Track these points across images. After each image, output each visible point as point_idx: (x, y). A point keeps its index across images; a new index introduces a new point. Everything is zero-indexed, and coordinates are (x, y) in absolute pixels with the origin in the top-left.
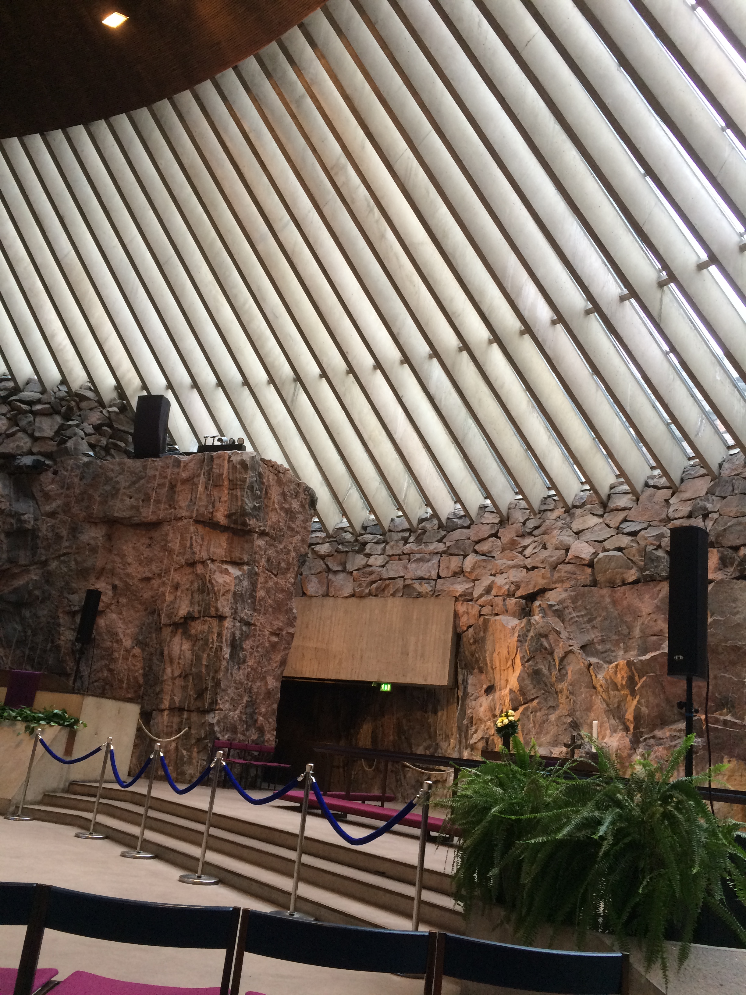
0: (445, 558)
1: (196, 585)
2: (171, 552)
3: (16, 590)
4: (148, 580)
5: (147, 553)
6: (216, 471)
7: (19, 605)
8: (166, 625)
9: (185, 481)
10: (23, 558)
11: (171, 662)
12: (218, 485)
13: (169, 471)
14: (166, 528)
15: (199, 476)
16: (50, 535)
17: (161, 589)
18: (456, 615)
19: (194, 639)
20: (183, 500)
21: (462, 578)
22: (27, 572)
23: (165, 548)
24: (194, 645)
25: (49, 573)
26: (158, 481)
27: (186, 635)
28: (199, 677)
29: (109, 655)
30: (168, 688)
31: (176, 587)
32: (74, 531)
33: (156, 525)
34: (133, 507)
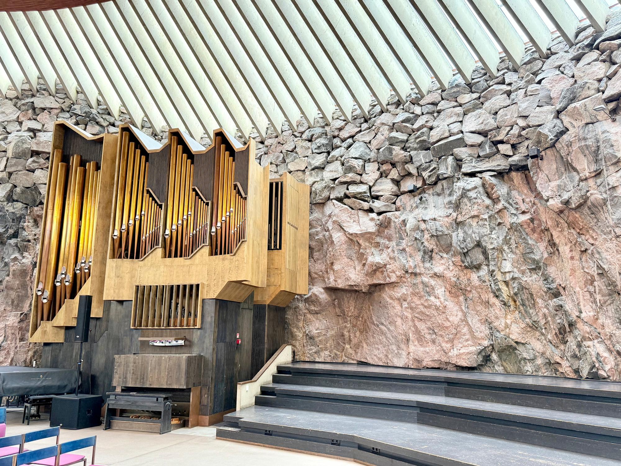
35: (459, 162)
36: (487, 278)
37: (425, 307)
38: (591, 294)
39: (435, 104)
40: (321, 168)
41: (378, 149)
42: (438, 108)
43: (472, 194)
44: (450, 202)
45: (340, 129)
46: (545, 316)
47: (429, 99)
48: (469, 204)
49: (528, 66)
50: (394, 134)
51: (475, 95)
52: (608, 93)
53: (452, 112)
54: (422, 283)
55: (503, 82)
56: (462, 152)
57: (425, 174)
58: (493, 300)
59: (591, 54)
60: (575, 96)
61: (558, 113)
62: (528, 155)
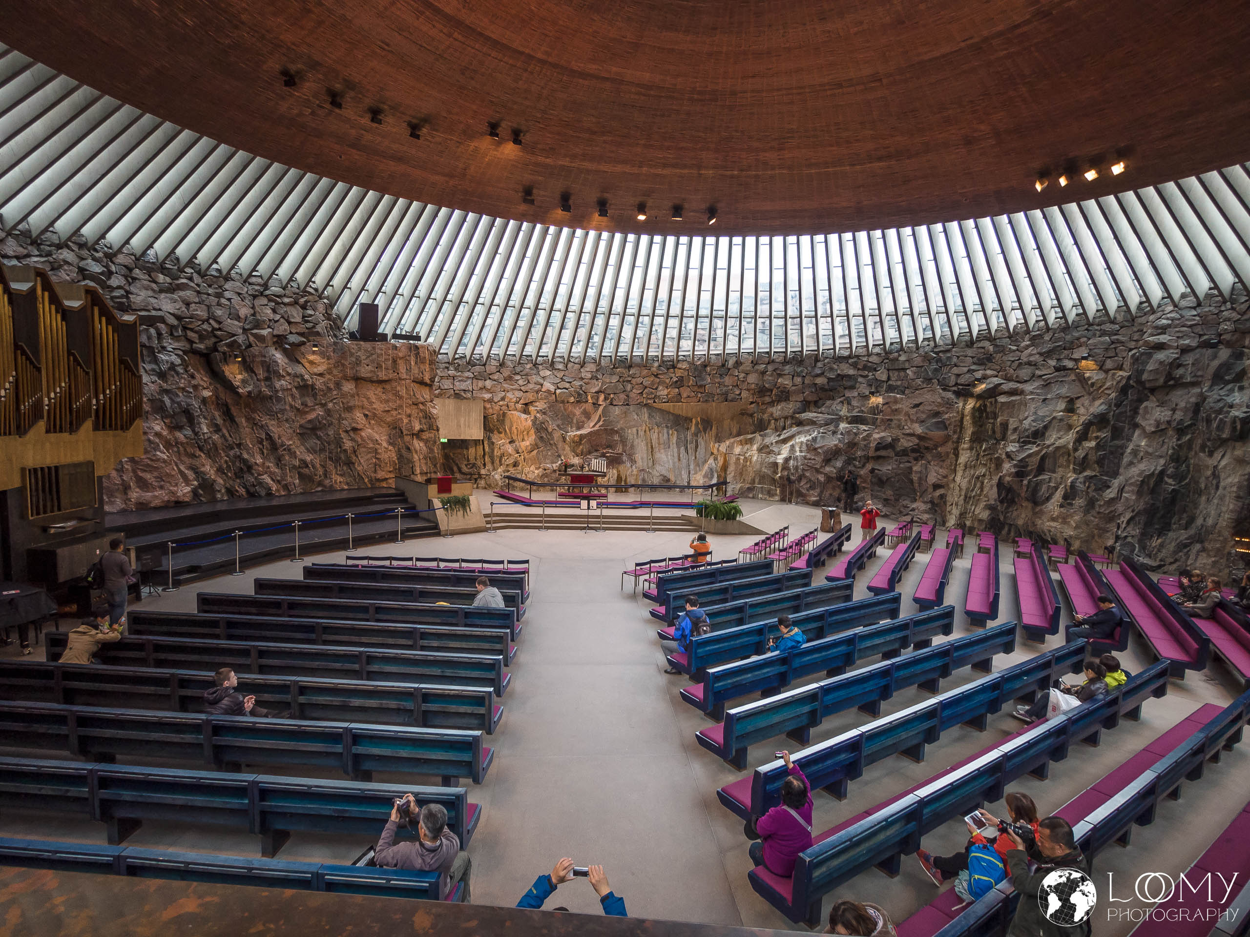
0: (475, 381)
1: (421, 415)
2: (401, 398)
3: (310, 421)
4: (388, 411)
5: (384, 397)
6: (422, 355)
7: (315, 429)
8: (407, 435)
9: (401, 358)
10: (310, 401)
11: (416, 452)
12: (423, 362)
13: (390, 352)
14: (394, 384)
15: (409, 356)
16: (324, 388)
17: (399, 416)
18: (485, 408)
19: (426, 442)
20: (402, 369)
21: (484, 391)
22: (314, 410)
23: (397, 395)
24: (426, 444)
25: (329, 410)
26: (382, 357)
27: (421, 439)
28: (433, 458)
29: (375, 451)
30: (417, 464)
31: (409, 416)
32: (338, 385)
33: (387, 382)
34: (371, 371)
36: (193, 437)
37: (152, 460)
38: (260, 449)
42: (134, 275)
43: (180, 370)
44: (153, 370)
46: (226, 462)
48: (176, 378)
49: (215, 280)
51: (168, 280)
52: (275, 332)
53: (149, 286)
54: (149, 440)
55: (191, 279)
56: (162, 326)
58: (198, 453)
59: (262, 298)
60: (258, 325)
61: (245, 330)
62: (215, 349)
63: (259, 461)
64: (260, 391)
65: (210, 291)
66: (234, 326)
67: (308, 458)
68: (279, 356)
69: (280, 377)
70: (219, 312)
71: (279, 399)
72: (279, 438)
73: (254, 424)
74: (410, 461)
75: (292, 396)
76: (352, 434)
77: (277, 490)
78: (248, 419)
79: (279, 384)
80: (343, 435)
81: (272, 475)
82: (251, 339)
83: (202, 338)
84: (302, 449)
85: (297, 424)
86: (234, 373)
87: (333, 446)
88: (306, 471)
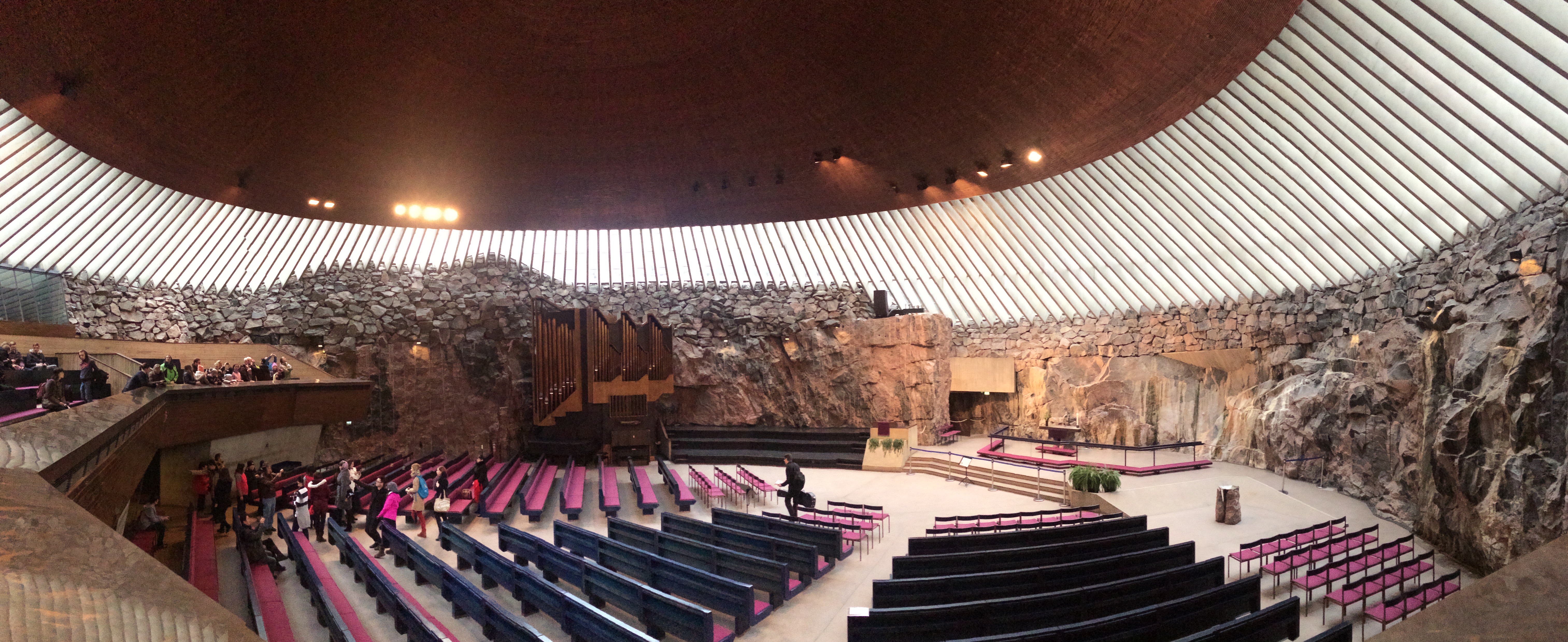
0: (1008, 340)
1: (917, 371)
2: (903, 358)
3: (838, 377)
4: (894, 369)
5: (891, 358)
7: (842, 383)
8: (907, 388)
9: (902, 328)
10: (839, 363)
11: (913, 401)
13: (894, 324)
14: (899, 347)
16: (848, 353)
17: (902, 373)
18: (1015, 364)
19: (921, 392)
20: (903, 335)
21: (1016, 350)
22: (842, 369)
23: (900, 356)
25: (852, 369)
26: (890, 328)
27: (916, 390)
28: (926, 407)
29: (884, 400)
30: (914, 411)
32: (858, 352)
33: (893, 346)
34: (882, 339)
35: (748, 330)
38: (804, 396)
39: (736, 296)
40: (667, 317)
41: (702, 312)
42: (738, 298)
45: (678, 295)
46: (785, 403)
47: (732, 291)
48: (753, 351)
49: (784, 293)
50: (713, 307)
51: (757, 298)
52: (818, 319)
53: (745, 302)
55: (769, 295)
56: (750, 325)
57: (730, 331)
58: (764, 396)
59: (812, 299)
60: (804, 317)
61: (797, 321)
62: (781, 334)
63: (803, 403)
64: (805, 358)
65: (780, 300)
66: (790, 319)
67: (837, 404)
68: (819, 335)
69: (818, 348)
70: (782, 312)
71: (817, 363)
72: (816, 388)
73: (802, 379)
74: (908, 409)
75: (827, 361)
76: (868, 386)
77: (812, 424)
78: (799, 377)
79: (816, 353)
80: (862, 387)
81: (810, 414)
82: (801, 325)
83: (775, 328)
84: (834, 397)
85: (828, 380)
86: (791, 348)
87: (854, 396)
88: (834, 412)
